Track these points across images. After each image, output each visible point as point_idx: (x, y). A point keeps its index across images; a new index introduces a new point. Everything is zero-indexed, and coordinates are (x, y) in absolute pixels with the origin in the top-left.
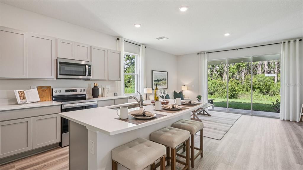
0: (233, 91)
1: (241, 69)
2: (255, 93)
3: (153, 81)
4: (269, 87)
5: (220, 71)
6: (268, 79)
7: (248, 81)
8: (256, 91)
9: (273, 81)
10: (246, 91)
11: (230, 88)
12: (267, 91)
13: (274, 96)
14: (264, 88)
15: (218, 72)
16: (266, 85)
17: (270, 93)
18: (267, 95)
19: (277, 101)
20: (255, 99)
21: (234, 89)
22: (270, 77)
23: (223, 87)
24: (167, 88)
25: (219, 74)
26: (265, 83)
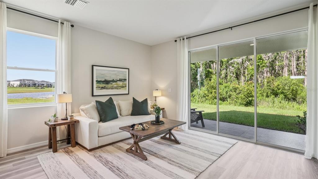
0: (249, 97)
1: (260, 70)
2: (278, 99)
3: (95, 82)
4: (297, 92)
5: (236, 73)
6: (295, 82)
7: (268, 84)
8: (279, 97)
9: (301, 85)
10: (266, 97)
11: (246, 93)
12: (294, 97)
13: (303, 103)
14: (289, 94)
15: (233, 74)
16: (293, 90)
17: (297, 99)
18: (294, 103)
19: (305, 113)
20: (277, 108)
21: (251, 95)
22: (298, 80)
23: (237, 92)
24: (128, 93)
25: (235, 76)
26: (291, 87)
